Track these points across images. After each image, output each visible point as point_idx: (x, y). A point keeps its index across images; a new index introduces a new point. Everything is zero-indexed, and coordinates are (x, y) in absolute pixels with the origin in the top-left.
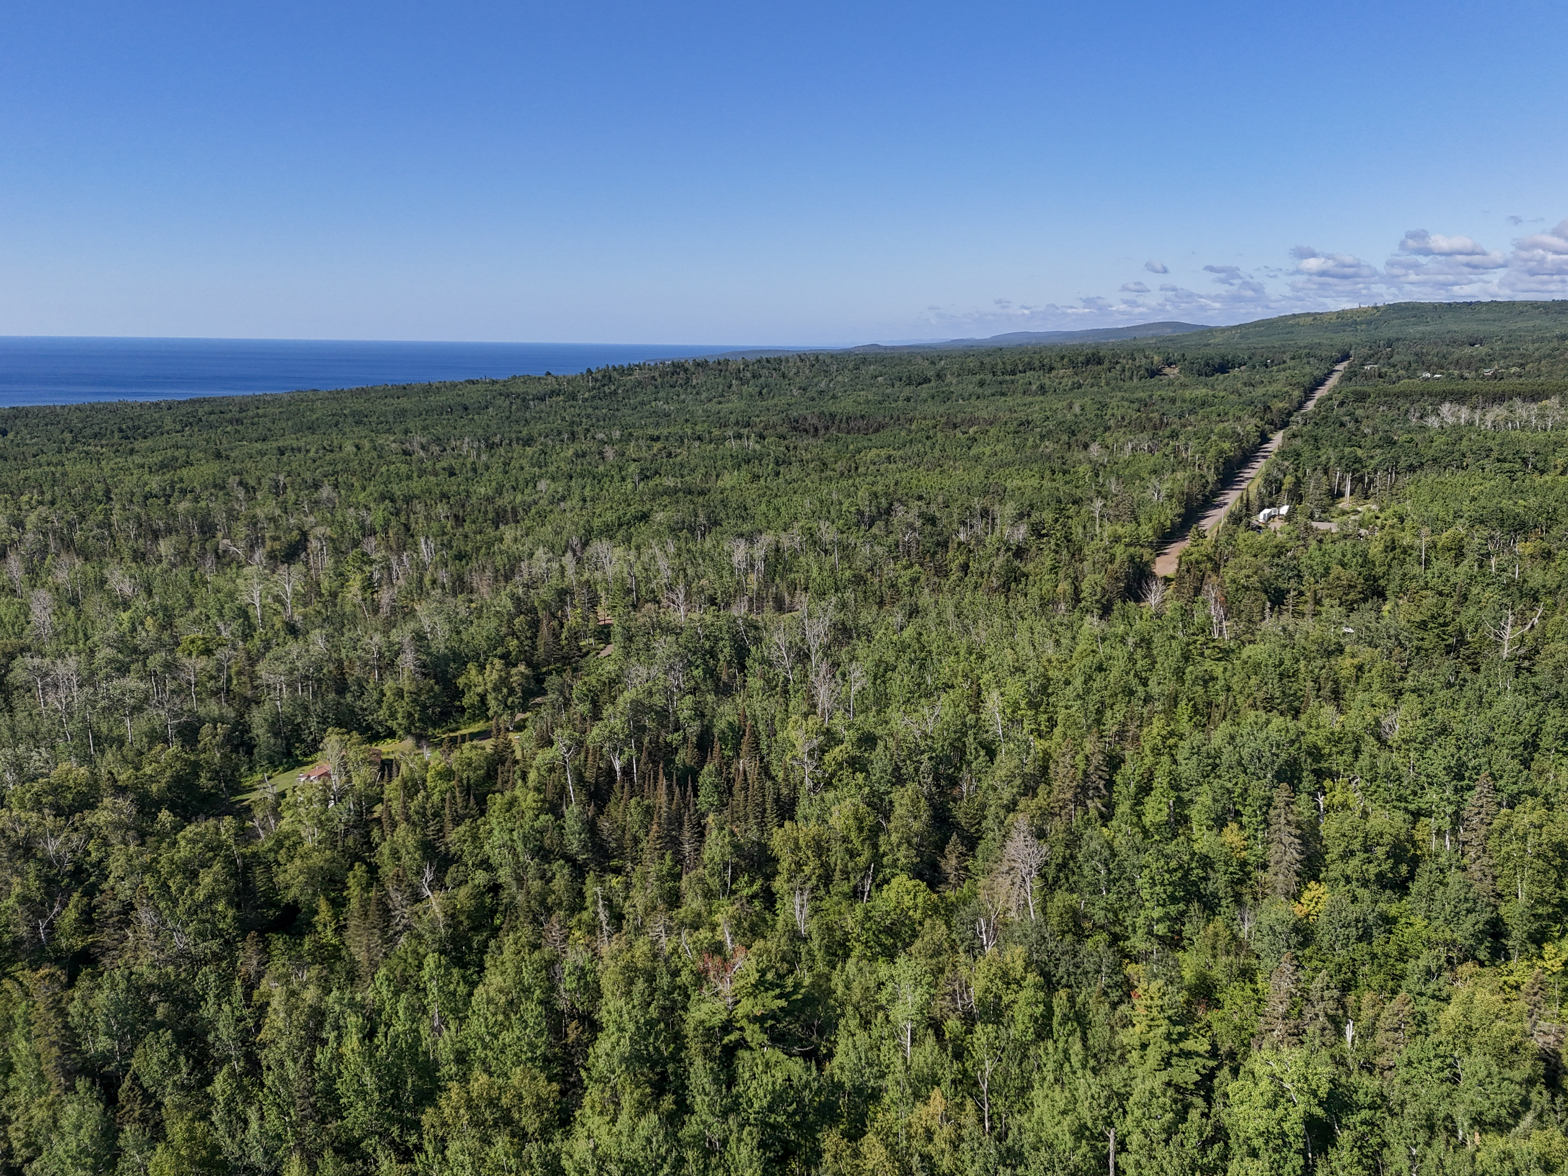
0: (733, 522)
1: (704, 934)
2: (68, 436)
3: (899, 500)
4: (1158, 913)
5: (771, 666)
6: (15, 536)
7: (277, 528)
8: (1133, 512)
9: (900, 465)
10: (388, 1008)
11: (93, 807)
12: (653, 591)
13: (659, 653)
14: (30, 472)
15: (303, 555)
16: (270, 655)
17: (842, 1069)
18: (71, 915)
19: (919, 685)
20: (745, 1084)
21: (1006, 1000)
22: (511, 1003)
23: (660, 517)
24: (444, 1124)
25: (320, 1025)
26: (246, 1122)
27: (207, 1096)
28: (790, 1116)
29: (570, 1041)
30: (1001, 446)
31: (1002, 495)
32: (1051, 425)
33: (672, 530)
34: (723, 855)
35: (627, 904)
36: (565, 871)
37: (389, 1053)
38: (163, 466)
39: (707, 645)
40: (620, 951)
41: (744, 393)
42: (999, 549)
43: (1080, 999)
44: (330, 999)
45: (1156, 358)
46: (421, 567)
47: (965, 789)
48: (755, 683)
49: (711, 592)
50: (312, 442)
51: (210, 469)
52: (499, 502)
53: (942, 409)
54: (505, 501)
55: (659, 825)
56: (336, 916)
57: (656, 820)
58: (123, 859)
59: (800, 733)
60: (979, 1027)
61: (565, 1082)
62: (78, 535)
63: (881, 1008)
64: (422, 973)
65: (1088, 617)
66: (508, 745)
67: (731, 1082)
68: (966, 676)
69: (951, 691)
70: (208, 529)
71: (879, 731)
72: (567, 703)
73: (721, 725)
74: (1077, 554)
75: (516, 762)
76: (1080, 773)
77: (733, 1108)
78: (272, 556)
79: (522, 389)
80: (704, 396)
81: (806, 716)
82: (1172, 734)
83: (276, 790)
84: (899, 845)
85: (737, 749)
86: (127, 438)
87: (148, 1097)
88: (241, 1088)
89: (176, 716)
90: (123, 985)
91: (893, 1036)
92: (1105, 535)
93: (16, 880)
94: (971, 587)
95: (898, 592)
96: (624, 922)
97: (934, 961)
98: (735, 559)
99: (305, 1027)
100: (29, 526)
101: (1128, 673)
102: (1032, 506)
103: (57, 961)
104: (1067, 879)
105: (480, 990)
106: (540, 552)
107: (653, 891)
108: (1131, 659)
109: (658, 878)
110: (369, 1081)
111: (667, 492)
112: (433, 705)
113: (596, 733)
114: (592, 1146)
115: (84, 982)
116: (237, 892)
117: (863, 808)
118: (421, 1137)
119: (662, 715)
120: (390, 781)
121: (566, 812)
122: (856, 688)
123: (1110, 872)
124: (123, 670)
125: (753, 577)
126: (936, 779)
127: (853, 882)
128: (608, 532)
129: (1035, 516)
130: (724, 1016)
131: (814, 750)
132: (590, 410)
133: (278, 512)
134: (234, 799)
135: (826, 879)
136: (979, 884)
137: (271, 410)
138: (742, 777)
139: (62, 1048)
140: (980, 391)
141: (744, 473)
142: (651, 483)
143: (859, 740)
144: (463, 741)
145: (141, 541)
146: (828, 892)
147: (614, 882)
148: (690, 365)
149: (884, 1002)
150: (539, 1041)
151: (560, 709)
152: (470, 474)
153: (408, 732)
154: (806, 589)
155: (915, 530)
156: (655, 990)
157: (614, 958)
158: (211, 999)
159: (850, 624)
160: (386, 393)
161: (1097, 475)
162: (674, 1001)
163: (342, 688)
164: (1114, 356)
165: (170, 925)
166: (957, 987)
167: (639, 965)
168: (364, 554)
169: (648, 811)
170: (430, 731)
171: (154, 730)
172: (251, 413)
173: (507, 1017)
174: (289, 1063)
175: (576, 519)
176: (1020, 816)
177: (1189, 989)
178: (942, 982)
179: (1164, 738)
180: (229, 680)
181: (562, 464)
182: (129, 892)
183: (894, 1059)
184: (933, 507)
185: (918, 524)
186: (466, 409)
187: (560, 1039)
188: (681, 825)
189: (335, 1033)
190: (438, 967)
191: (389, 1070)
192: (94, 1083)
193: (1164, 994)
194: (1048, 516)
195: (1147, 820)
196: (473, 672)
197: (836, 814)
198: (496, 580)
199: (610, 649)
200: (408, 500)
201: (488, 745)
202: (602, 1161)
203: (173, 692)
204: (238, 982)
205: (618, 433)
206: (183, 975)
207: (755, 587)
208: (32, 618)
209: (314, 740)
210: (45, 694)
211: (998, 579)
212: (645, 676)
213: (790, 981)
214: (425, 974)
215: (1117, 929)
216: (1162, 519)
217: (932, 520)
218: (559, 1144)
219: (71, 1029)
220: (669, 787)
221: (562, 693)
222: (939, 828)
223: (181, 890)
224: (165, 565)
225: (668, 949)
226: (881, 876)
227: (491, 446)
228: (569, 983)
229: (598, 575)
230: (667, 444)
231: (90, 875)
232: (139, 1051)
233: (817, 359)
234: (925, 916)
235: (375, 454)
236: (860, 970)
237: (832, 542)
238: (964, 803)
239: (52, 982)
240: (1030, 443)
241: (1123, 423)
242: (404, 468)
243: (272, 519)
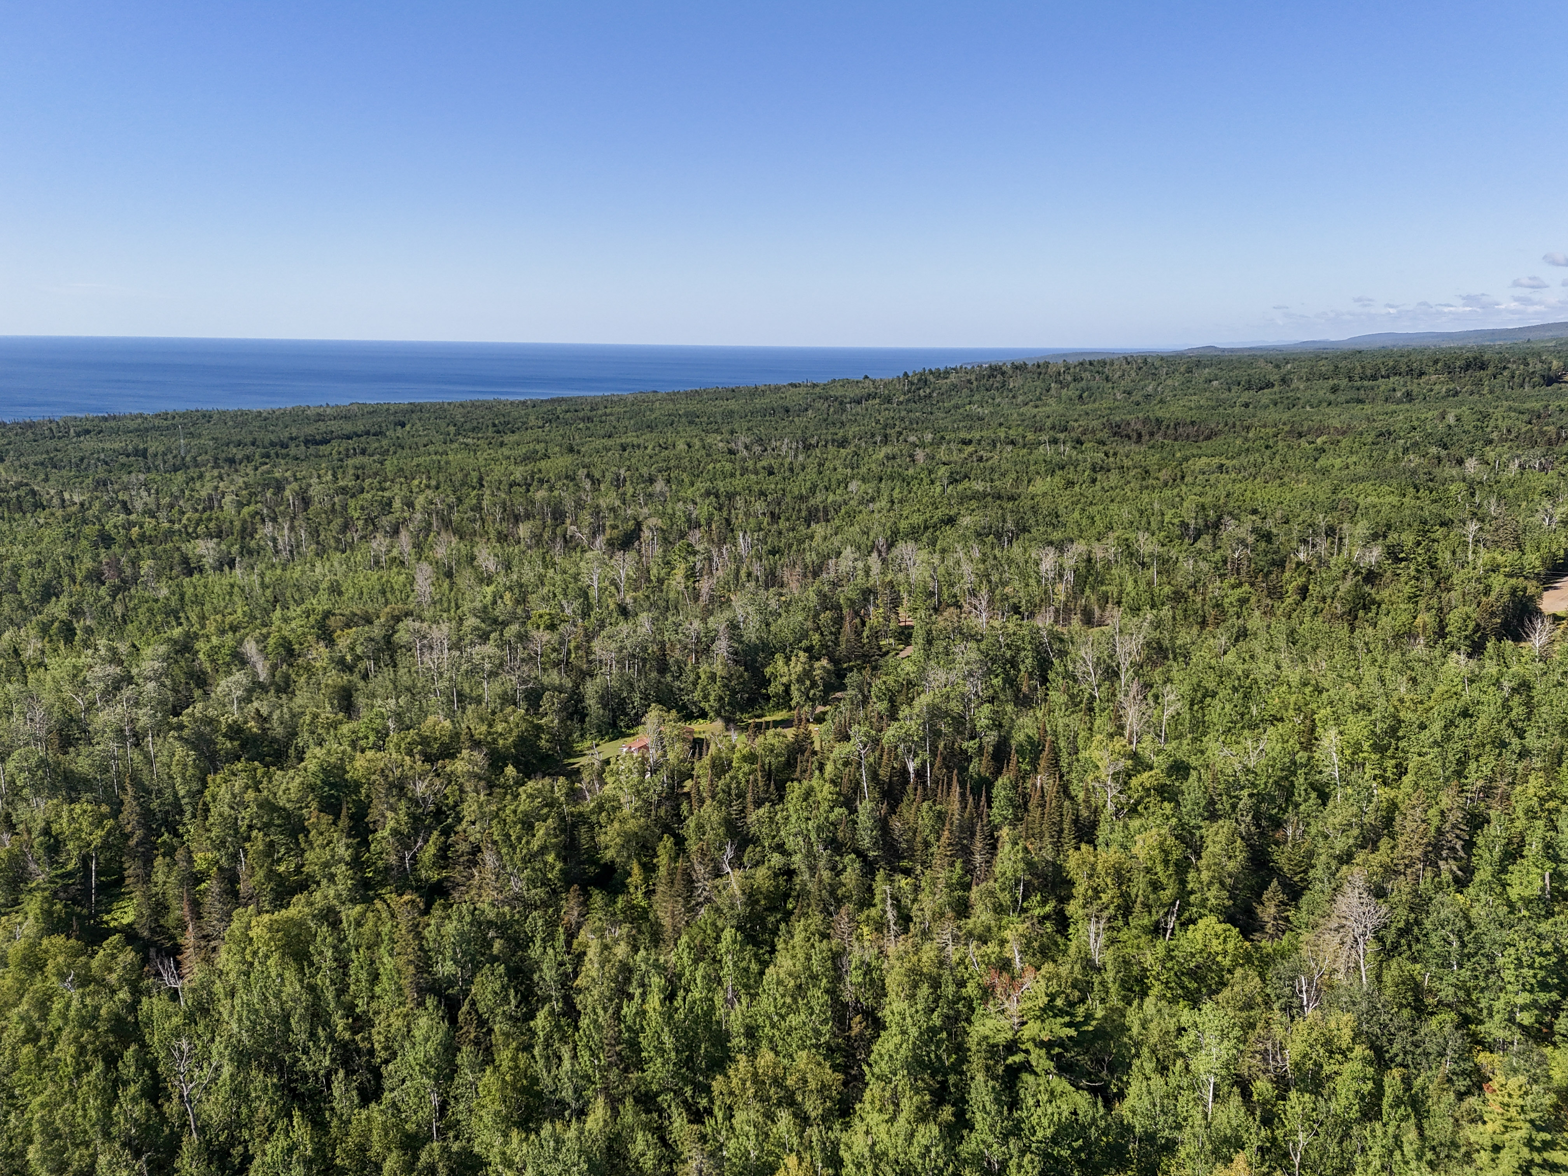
0: (1042, 529)
1: (992, 948)
2: (452, 429)
3: (1230, 513)
4: (1523, 998)
5: (1075, 680)
6: (406, 515)
7: (616, 517)
8: (1516, 538)
9: (1233, 475)
10: (687, 974)
11: (453, 756)
12: (955, 596)
13: (959, 658)
14: (421, 460)
15: (636, 543)
16: (603, 633)
17: (1134, 1113)
18: (430, 850)
19: (1242, 715)
20: (1029, 1110)
21: (1327, 1069)
22: (799, 987)
23: (966, 521)
24: (731, 1093)
25: (628, 981)
26: (560, 1058)
27: (530, 1029)
28: (1075, 1151)
29: (853, 1034)
30: (1354, 458)
31: (1353, 512)
32: (1417, 436)
33: (979, 535)
34: (1015, 871)
35: (915, 907)
36: (857, 866)
37: (686, 1016)
38: (527, 458)
39: (1009, 654)
40: (907, 953)
41: (1064, 397)
42: (1346, 572)
43: (1418, 1083)
44: (638, 958)
45: (1555, 364)
46: (738, 560)
47: (1290, 832)
48: (1057, 697)
49: (1016, 600)
50: (650, 440)
51: (563, 462)
52: (812, 502)
53: (1285, 417)
54: (817, 500)
55: (951, 832)
56: (646, 880)
57: (948, 826)
58: (475, 807)
59: (1105, 754)
60: (1293, 1094)
61: (846, 1073)
62: (455, 517)
63: (1181, 1055)
64: (719, 946)
65: (1454, 654)
66: (808, 736)
67: (1014, 1104)
68: (1298, 710)
69: (1280, 725)
70: (559, 516)
71: (1193, 761)
72: (865, 701)
73: (1019, 737)
74: (1443, 583)
75: (815, 753)
76: (1433, 829)
77: (1016, 1130)
78: (610, 543)
79: (840, 392)
80: (1020, 399)
81: (1111, 736)
82: (1552, 796)
83: (603, 757)
84: (1210, 883)
85: (1034, 763)
86: (498, 432)
87: (482, 1022)
88: (558, 1026)
89: (524, 682)
90: (468, 919)
91: (1193, 1087)
92: (1480, 562)
93: (389, 814)
94: (1309, 612)
95: (1224, 612)
96: (911, 925)
97: (1244, 1014)
98: (1043, 567)
99: (615, 980)
100: (418, 507)
101: (1500, 722)
102: (1389, 527)
103: (417, 889)
104: (1410, 947)
105: (770, 971)
106: (848, 551)
107: (942, 898)
108: (1506, 706)
109: (948, 886)
110: (668, 1041)
111: (976, 496)
112: (742, 691)
113: (890, 733)
114: (870, 1142)
115: (437, 911)
116: (565, 848)
117: (1170, 841)
118: (711, 1101)
119: (959, 722)
120: (700, 759)
121: (860, 808)
122: (1170, 712)
123: (1463, 945)
124: (484, 637)
125: (1061, 587)
126: (1257, 818)
127: (1155, 918)
128: (914, 534)
129: (1392, 538)
130: (1009, 1035)
131: (1119, 773)
132: (903, 413)
133: (617, 503)
134: (566, 761)
135: (1126, 909)
136: (1301, 938)
137: (616, 409)
138: (1039, 793)
139: (417, 967)
140: (1332, 397)
141: (1058, 479)
142: (960, 487)
143: (1171, 767)
144: (768, 728)
145: (505, 524)
146: (1127, 924)
147: (903, 883)
148: (1008, 368)
149: (1185, 1050)
150: (824, 1029)
151: (858, 706)
152: (787, 474)
153: (718, 714)
154: (1119, 603)
155: (1246, 546)
156: (939, 997)
157: (900, 958)
158: (538, 943)
159: (1166, 643)
160: (717, 395)
161: (1473, 495)
162: (958, 1012)
163: (663, 668)
164: (1501, 361)
165: (509, 869)
166: (1269, 1046)
167: (925, 970)
168: (689, 545)
169: (941, 817)
170: (738, 716)
171: (506, 693)
172: (600, 412)
173: (795, 1000)
174: (600, 1011)
175: (883, 520)
176: (1356, 870)
177: (1558, 1092)
178: (1252, 1038)
179: (1542, 800)
180: (569, 652)
181: (873, 466)
182: (478, 836)
183: (1192, 1112)
184: (1270, 522)
185: (1251, 539)
186: (787, 411)
187: (844, 1031)
188: (973, 835)
189: (640, 990)
190: (734, 942)
191: (686, 1033)
192: (440, 1002)
193: (1526, 1093)
194: (1408, 538)
195: (1513, 893)
196: (780, 663)
197: (1140, 843)
198: (805, 576)
199: (909, 650)
200: (730, 496)
201: (790, 733)
202: (877, 1157)
203: (523, 660)
204: (561, 930)
205: (930, 436)
206: (517, 916)
207: (1063, 598)
208: (416, 587)
209: (636, 714)
210: (422, 654)
211: (1343, 605)
212: (943, 680)
213: (1081, 1010)
214: (722, 946)
215: (1469, 1011)
216: (1554, 547)
217: (1268, 537)
218: (838, 1134)
219: (426, 952)
220: (963, 795)
221: (861, 691)
222: (1255, 871)
223: (519, 839)
224: (522, 546)
225: (955, 958)
226: (1187, 914)
227: (808, 447)
228: (854, 977)
229: (901, 576)
230: (979, 448)
231: (447, 817)
232: (478, 979)
233: (1145, 362)
234: (1235, 965)
235: (704, 452)
236: (1159, 1011)
237: (1151, 555)
238: (1288, 848)
239: (413, 907)
240: (1390, 456)
241: (1510, 437)
242: (728, 466)
243: (613, 510)
